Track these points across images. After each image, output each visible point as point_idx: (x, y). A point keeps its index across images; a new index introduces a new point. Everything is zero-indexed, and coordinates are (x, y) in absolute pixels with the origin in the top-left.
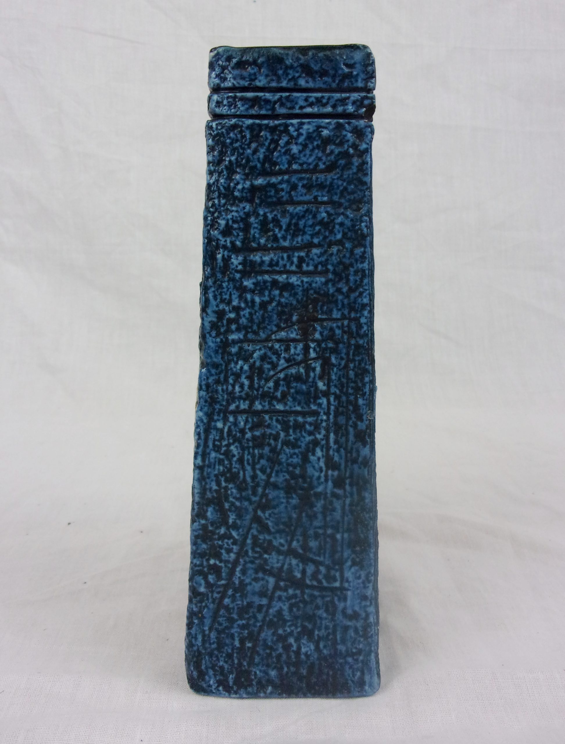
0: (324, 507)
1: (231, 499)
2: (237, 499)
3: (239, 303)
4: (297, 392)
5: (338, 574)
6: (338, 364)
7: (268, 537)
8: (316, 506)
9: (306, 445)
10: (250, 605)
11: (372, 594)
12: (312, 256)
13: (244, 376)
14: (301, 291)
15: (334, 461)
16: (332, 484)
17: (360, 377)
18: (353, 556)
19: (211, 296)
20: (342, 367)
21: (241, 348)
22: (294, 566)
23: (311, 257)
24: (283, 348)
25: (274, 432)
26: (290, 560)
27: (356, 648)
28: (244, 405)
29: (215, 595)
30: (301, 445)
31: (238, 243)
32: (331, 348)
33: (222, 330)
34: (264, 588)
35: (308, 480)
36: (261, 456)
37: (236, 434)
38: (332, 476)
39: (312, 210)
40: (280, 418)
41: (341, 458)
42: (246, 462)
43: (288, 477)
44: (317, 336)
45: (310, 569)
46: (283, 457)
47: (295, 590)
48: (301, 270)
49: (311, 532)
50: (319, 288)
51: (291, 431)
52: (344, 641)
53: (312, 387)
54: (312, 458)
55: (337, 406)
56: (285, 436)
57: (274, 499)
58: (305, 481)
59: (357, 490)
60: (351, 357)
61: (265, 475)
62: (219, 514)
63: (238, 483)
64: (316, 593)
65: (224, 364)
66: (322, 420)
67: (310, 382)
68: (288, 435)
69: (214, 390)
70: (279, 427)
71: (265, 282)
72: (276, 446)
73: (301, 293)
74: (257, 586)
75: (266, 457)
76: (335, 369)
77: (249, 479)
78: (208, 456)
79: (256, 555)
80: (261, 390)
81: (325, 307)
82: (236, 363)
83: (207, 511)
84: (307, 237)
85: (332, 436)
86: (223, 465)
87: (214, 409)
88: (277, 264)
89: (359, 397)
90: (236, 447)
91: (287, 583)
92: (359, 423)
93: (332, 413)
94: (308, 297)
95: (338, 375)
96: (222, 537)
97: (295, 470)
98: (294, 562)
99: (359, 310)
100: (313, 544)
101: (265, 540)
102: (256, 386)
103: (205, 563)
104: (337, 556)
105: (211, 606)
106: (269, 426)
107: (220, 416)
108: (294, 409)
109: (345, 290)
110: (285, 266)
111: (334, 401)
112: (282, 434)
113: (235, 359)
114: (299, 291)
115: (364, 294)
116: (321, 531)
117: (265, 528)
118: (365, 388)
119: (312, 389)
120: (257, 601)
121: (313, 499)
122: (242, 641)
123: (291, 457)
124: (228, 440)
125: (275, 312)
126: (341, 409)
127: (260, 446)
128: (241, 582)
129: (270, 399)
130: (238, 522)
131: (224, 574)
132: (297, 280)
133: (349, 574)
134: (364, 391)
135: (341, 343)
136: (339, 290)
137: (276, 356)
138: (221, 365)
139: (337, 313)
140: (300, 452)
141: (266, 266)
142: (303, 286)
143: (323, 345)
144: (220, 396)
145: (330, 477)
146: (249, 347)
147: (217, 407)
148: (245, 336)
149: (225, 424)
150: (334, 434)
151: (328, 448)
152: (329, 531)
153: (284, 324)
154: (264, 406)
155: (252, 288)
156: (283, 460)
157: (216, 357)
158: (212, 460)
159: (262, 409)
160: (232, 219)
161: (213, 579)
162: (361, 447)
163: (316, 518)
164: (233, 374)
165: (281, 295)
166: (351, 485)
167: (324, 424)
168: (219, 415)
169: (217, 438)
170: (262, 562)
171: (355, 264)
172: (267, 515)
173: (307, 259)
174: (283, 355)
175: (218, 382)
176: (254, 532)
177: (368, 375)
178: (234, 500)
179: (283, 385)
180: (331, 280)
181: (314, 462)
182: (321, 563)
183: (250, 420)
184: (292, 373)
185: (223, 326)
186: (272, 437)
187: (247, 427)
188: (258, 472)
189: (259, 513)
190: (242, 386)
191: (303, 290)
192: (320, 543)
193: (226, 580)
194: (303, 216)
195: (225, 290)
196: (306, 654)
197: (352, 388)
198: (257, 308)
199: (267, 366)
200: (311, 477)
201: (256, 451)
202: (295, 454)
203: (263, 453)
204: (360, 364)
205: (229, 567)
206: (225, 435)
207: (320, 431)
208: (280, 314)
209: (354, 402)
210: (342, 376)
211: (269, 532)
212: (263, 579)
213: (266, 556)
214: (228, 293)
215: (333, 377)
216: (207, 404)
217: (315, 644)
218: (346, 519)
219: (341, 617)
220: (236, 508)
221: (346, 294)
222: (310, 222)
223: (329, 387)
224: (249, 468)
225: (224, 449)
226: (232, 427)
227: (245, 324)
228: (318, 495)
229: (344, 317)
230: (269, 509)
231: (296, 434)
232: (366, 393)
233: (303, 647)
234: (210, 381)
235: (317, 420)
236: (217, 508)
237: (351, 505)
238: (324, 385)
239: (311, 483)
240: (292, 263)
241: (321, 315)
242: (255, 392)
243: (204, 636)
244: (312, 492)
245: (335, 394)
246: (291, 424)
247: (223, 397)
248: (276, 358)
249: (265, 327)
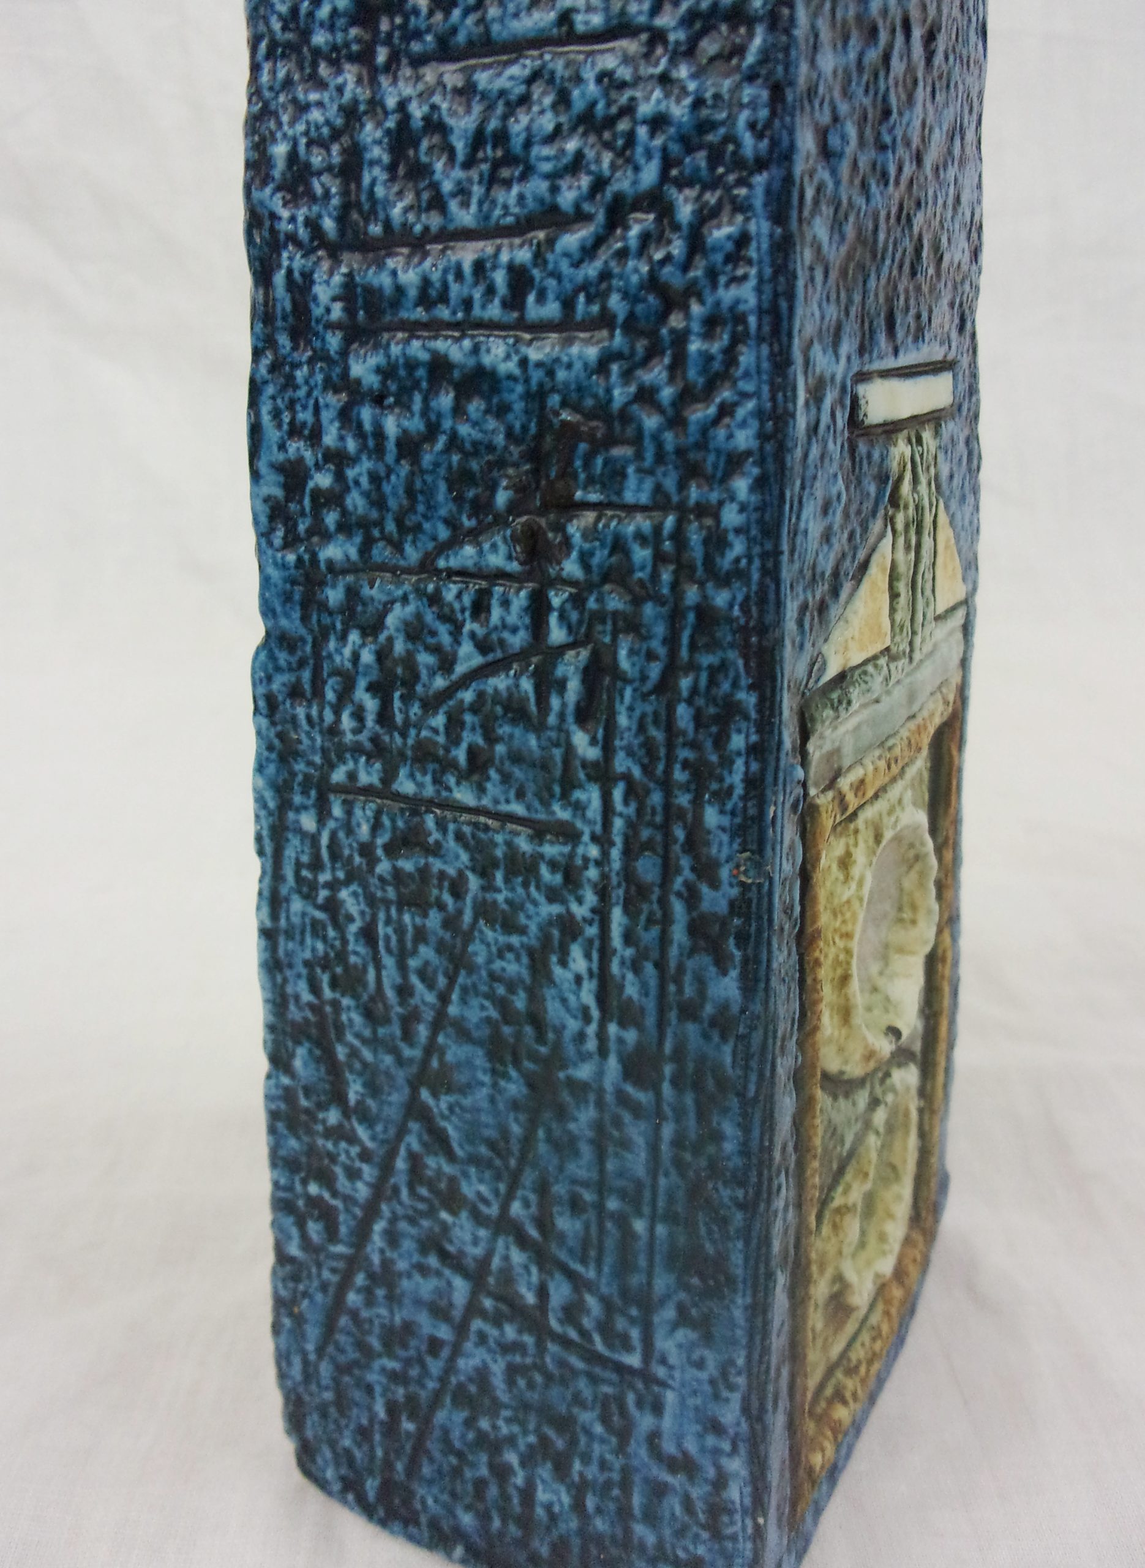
0: (599, 1127)
1: (350, 1038)
2: (364, 1041)
3: (342, 438)
4: (516, 757)
5: (635, 1334)
6: (637, 675)
7: (448, 1169)
8: (576, 1120)
9: (541, 928)
10: (408, 1328)
11: (738, 1424)
12: (556, 263)
13: (362, 683)
14: (521, 397)
15: (625, 996)
16: (619, 1067)
17: (714, 729)
18: (682, 1296)
19: (265, 409)
20: (649, 685)
21: (352, 593)
22: (519, 1270)
23: (550, 266)
24: (467, 600)
25: (451, 871)
26: (507, 1248)
27: (685, 1549)
28: (368, 773)
29: (326, 1274)
30: (527, 927)
31: (329, 224)
32: (615, 614)
33: (302, 528)
34: (441, 1297)
35: (551, 1036)
36: (421, 935)
37: (351, 857)
38: (621, 1041)
39: (552, 73)
40: (467, 830)
41: (647, 995)
42: (381, 943)
43: (494, 1014)
44: (571, 567)
45: (560, 1292)
46: (479, 952)
47: (520, 1332)
48: (522, 318)
49: (560, 1189)
50: (580, 389)
51: (499, 877)
52: (651, 1518)
53: (557, 745)
54: (558, 971)
55: (634, 818)
56: (484, 889)
57: (459, 1065)
58: (541, 1038)
59: (698, 1103)
60: (684, 653)
61: (434, 993)
62: (323, 1069)
63: (365, 997)
64: (578, 1364)
65: (309, 639)
66: (586, 860)
67: (552, 729)
68: (489, 887)
69: (288, 717)
70: (464, 857)
71: (411, 365)
72: (460, 912)
73: (523, 404)
74: (426, 1287)
75: (433, 939)
76: (628, 692)
77: (390, 994)
78: (284, 905)
79: (421, 1206)
80: (413, 732)
81: (599, 461)
82: (343, 638)
83: (292, 1055)
84: (538, 186)
85: (617, 915)
86: (325, 939)
87: (293, 774)
88: (443, 297)
89: (709, 802)
90: (355, 894)
91: (504, 1307)
92: (705, 889)
93: (618, 840)
94: (544, 423)
95: (637, 713)
96: (332, 1133)
97: (514, 998)
98: (517, 1257)
99: (719, 474)
100: (565, 1223)
101: (439, 1172)
102: (399, 718)
103: (298, 1187)
104: (636, 1280)
105: (319, 1297)
106: (436, 850)
107: (309, 797)
108: (504, 808)
109: (667, 394)
110: (468, 303)
111: (626, 802)
112: (474, 882)
113: (339, 626)
114: (514, 397)
115: (741, 413)
116: (588, 1196)
117: (439, 1141)
118: (730, 772)
119: (557, 753)
120: (425, 1323)
121: (566, 1097)
122: (392, 1409)
123: (501, 955)
124: (333, 869)
125: (442, 471)
126: (645, 833)
127: (419, 903)
128: (386, 1264)
129: (437, 766)
130: (370, 1102)
131: (343, 1230)
132: (508, 357)
133: (668, 1344)
134: (728, 781)
135: (649, 598)
136: (646, 396)
137: (448, 626)
138: (303, 640)
139: (641, 482)
140: (522, 945)
141: (410, 305)
142: (527, 381)
143: (592, 604)
144: (303, 737)
145: (613, 1046)
146: (372, 587)
147: (300, 767)
148: (365, 549)
149: (321, 821)
150: (626, 910)
151: (606, 953)
152: (613, 1204)
153: (469, 518)
154: (420, 785)
155: (376, 386)
156: (480, 960)
157: (287, 615)
158: (296, 920)
159: (415, 794)
160: (306, 133)
161: (318, 1233)
162: (713, 969)
163: (577, 1154)
164: (336, 672)
165: (458, 410)
166: (675, 1082)
167: (593, 873)
168: (305, 793)
169: (305, 859)
170: (437, 1229)
171: (707, 292)
172: (443, 1106)
173: (536, 273)
174: (468, 626)
175: (295, 692)
176: (413, 1141)
177: (744, 725)
178: (356, 1043)
179: (473, 729)
180: (617, 356)
181: (566, 986)
182: (590, 1286)
183: (386, 821)
184: (496, 690)
185: (303, 514)
186: (446, 884)
187: (379, 842)
188: (414, 980)
189: (425, 1094)
190: (359, 715)
191: (528, 396)
192: (587, 1228)
193: (351, 1245)
194: (524, 100)
195: (302, 393)
196: (548, 1507)
197: (686, 764)
198: (390, 458)
199: (425, 659)
200: (559, 1030)
201: (407, 918)
202: (510, 948)
203: (424, 926)
204: (712, 682)
205: (355, 1217)
206: (325, 854)
207: (581, 892)
208: (460, 479)
209: (690, 816)
210: (649, 719)
211: (451, 1156)
212: (438, 1274)
213: (444, 1215)
214: (312, 402)
215: (623, 720)
216: (274, 756)
217: (574, 1492)
218: (662, 1181)
219: (643, 1453)
220: (365, 1065)
221: (670, 411)
222: (547, 123)
223: (608, 750)
224: (389, 961)
225: (323, 894)
226: (341, 835)
227: (360, 511)
228: (579, 1089)
229: (660, 502)
230: (449, 1091)
231: (513, 890)
232: (731, 788)
233: (540, 1488)
234: (275, 686)
235: (572, 856)
236: (318, 1052)
237: (678, 1142)
238: (593, 742)
239: (557, 1046)
240: (491, 291)
241: (585, 488)
242: (398, 740)
243: (306, 1363)
244: (561, 1075)
245: (627, 777)
246: (499, 853)
247: (313, 740)
248: (451, 633)
249: (418, 528)
